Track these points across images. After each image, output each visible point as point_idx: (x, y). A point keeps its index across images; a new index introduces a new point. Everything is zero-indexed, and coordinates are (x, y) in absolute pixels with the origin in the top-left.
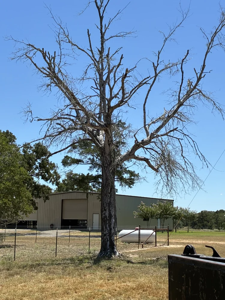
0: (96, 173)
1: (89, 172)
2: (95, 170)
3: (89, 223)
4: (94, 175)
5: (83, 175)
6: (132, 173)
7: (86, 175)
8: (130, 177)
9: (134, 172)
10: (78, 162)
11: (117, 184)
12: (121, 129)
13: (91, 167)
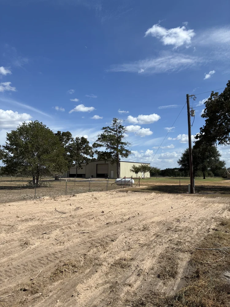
0: (110, 151)
1: (106, 150)
2: (109, 149)
3: (109, 175)
4: (108, 152)
5: (103, 152)
6: (127, 151)
7: (104, 152)
8: (126, 152)
9: (128, 150)
10: (101, 146)
11: (120, 156)
12: (121, 129)
13: (107, 148)
